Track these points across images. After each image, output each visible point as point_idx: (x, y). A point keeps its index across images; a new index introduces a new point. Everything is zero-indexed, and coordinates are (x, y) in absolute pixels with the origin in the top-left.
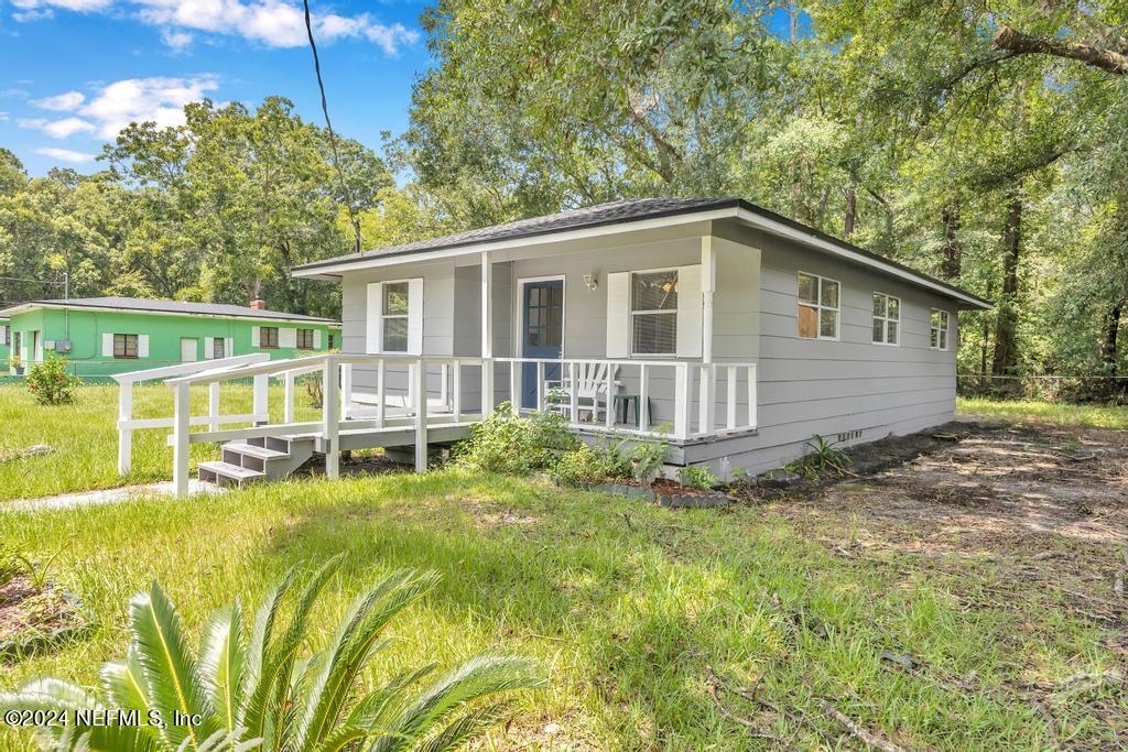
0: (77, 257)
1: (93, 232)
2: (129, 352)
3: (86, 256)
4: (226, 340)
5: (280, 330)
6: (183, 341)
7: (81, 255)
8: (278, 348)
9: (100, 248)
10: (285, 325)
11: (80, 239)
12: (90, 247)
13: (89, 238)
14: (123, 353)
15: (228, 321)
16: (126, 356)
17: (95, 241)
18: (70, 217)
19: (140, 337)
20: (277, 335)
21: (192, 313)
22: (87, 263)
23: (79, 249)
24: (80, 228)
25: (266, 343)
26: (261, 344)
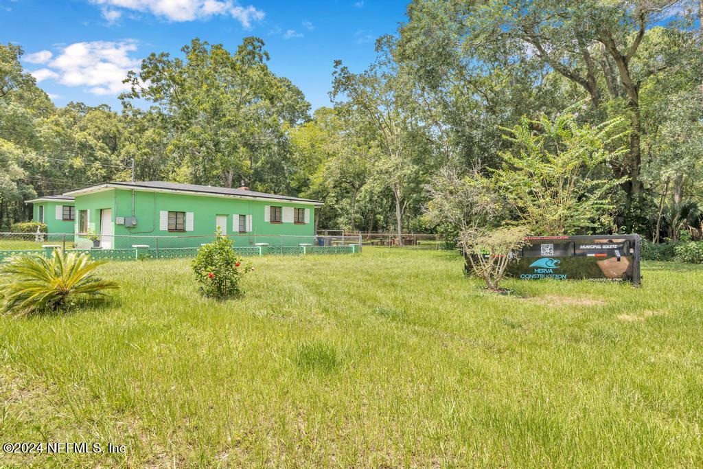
0: (90, 160)
1: (100, 144)
2: (179, 227)
3: (96, 159)
4: (247, 216)
5: (284, 208)
6: (218, 217)
7: (93, 159)
8: (282, 223)
9: (105, 154)
10: (287, 205)
11: (92, 148)
12: (99, 154)
13: (98, 148)
14: (174, 228)
15: (249, 201)
16: (176, 230)
17: (102, 149)
18: (85, 133)
19: (187, 214)
20: (281, 212)
21: (225, 194)
22: (97, 164)
23: (91, 155)
24: (92, 141)
25: (273, 219)
26: (271, 219)
